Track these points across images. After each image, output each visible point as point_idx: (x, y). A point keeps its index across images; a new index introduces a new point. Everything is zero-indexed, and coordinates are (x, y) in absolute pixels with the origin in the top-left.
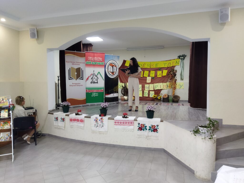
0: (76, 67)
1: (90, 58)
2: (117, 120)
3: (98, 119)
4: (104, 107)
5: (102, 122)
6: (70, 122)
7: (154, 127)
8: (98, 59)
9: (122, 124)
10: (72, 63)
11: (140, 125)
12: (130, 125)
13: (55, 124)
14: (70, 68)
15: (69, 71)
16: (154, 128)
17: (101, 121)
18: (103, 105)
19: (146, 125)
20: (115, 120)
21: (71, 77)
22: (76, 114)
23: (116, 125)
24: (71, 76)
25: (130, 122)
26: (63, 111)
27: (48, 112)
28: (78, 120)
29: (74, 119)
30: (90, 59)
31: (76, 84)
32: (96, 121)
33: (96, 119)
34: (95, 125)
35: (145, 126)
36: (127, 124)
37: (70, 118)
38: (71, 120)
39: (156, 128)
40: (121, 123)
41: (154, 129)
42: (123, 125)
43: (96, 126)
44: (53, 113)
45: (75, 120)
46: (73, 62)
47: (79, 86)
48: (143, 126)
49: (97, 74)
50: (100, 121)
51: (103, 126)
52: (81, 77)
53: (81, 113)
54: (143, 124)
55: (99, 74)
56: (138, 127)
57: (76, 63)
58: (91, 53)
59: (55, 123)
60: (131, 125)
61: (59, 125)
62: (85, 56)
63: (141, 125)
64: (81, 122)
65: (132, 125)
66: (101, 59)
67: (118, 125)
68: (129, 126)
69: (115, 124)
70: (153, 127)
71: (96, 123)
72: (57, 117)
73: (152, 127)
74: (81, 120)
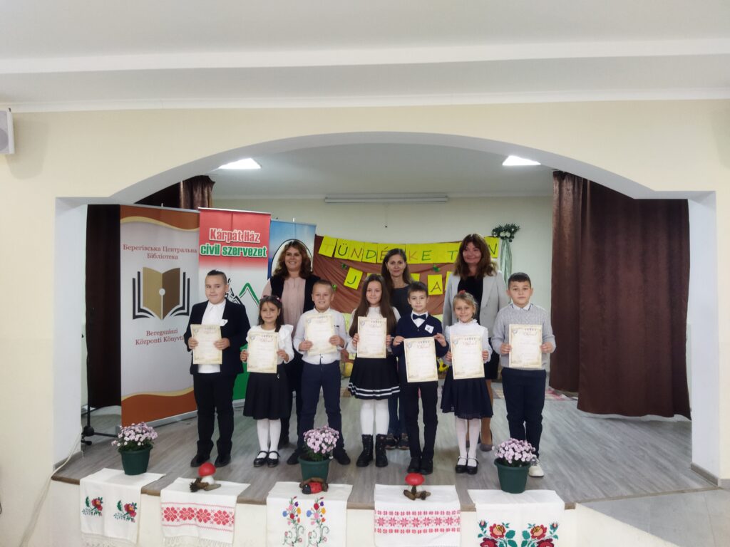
0: (162, 267)
1: (218, 231)
2: (386, 513)
3: (299, 511)
4: (323, 452)
5: (320, 521)
6: (166, 522)
7: (541, 532)
8: (247, 236)
9: (410, 527)
10: (147, 252)
11: (487, 529)
12: (442, 530)
13: (85, 529)
14: (139, 273)
15: (136, 284)
16: (539, 537)
17: (316, 515)
18: (318, 443)
19: (511, 528)
20: (380, 513)
21: (142, 307)
22: (195, 488)
23: (385, 531)
24: (144, 305)
25: (446, 516)
26: (122, 466)
27: (52, 472)
28: (203, 516)
29: (184, 509)
30: (216, 235)
31: (161, 333)
32: (292, 516)
33: (291, 508)
34: (286, 533)
35: (507, 530)
36: (433, 526)
37: (165, 507)
38: (170, 515)
39: (548, 536)
40: (404, 522)
41: (542, 541)
42: (414, 531)
43: (289, 541)
44: (77, 478)
45: (188, 514)
46: (152, 249)
47: (172, 339)
48: (500, 533)
49: (241, 293)
50: (312, 516)
51: (322, 539)
52: (181, 305)
53: (215, 479)
54: (499, 523)
55: (247, 292)
56: (481, 540)
57: (165, 253)
58: (220, 215)
59: (89, 524)
60: (448, 530)
61: (109, 533)
62: (198, 226)
63: (492, 529)
64: (219, 523)
65: (453, 530)
66: (255, 235)
67: (391, 531)
68: (439, 533)
69: (378, 527)
70: (536, 534)
71: (292, 525)
72: (100, 500)
73: (532, 532)
74: (220, 512)
